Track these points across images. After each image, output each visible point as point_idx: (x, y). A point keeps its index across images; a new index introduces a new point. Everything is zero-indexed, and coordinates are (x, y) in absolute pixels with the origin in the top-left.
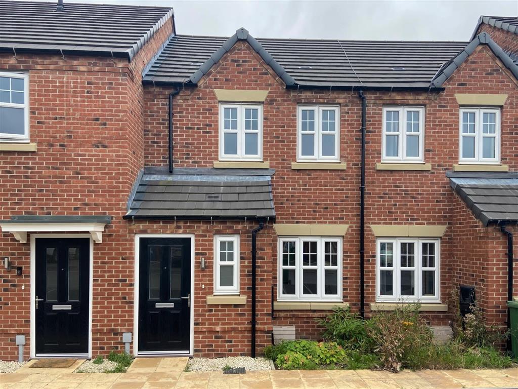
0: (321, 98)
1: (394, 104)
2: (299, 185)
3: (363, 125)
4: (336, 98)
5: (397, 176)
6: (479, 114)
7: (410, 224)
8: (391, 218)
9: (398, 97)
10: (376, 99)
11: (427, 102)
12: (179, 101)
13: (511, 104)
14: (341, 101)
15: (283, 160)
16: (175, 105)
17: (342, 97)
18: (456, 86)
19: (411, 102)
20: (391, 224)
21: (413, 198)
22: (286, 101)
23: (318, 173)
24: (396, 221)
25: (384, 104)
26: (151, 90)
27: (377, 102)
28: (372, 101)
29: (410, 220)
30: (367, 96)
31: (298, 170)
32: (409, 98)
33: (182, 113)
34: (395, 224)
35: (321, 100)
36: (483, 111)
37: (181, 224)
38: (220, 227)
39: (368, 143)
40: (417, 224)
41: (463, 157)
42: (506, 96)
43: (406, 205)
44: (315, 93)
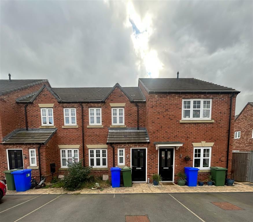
0: (70, 105)
1: (91, 107)
2: (65, 133)
3: (83, 114)
4: (74, 105)
5: (94, 129)
6: (118, 109)
7: (98, 144)
8: (92, 143)
9: (92, 105)
10: (86, 105)
11: (101, 106)
12: (28, 108)
13: (127, 106)
14: (76, 106)
15: (60, 125)
16: (27, 109)
17: (76, 105)
18: (110, 101)
19: (97, 106)
20: (92, 144)
21: (98, 136)
22: (60, 107)
23: (70, 129)
24: (94, 143)
25: (89, 107)
26: (20, 105)
27: (87, 106)
28: (85, 106)
29: (98, 143)
30: (83, 104)
31: (64, 128)
32: (96, 105)
33: (29, 111)
34: (93, 144)
35: (70, 106)
36: (119, 109)
37: (18, 146)
38: (29, 146)
39: (85, 119)
40: (100, 144)
41: (114, 123)
42: (125, 104)
43: (96, 138)
44: (68, 104)
